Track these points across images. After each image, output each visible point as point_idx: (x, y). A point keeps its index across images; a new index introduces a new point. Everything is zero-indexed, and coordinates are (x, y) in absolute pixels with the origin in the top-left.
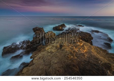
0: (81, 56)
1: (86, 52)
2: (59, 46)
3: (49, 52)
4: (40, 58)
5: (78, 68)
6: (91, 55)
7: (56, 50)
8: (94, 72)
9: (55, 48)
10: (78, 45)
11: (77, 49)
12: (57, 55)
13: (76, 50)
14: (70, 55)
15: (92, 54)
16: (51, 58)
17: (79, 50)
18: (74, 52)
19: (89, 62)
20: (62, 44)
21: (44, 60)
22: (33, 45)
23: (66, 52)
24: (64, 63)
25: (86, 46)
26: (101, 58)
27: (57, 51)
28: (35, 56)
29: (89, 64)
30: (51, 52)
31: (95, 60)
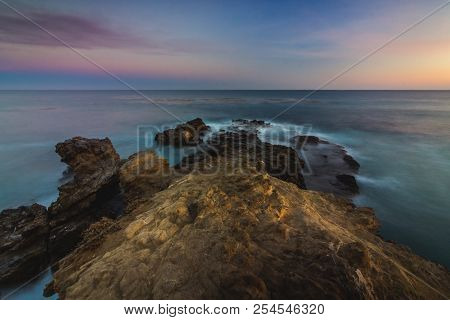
0: (272, 235)
1: (287, 219)
2: (183, 210)
3: (141, 244)
4: (96, 282)
5: (264, 285)
6: (304, 226)
7: (172, 231)
8: (319, 285)
9: (170, 220)
10: (259, 195)
11: (257, 212)
12: (178, 249)
13: (252, 214)
14: (229, 238)
15: (306, 219)
16: (155, 269)
17: (263, 213)
18: (245, 224)
19: (298, 252)
20: (195, 201)
21: (118, 286)
22: (59, 224)
23: (216, 232)
24: (211, 278)
25: (284, 194)
26: (334, 228)
27: (178, 232)
28: (72, 276)
29: (298, 260)
30: (153, 244)
31: (316, 241)
